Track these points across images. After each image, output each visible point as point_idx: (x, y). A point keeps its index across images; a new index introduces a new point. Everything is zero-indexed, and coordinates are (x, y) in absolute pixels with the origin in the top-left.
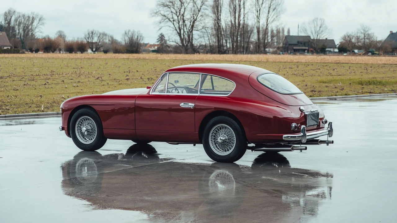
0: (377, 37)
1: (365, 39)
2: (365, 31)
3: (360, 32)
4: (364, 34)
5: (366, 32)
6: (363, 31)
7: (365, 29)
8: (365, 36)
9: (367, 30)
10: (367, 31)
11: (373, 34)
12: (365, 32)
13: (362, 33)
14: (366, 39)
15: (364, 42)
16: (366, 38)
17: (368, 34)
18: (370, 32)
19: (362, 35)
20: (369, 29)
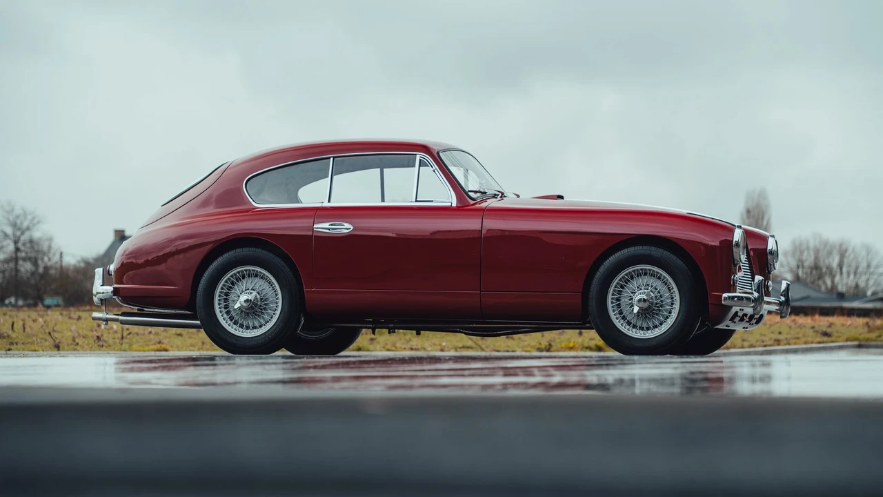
0: (61, 253)
1: (16, 259)
2: (19, 229)
4: (16, 242)
5: (23, 233)
6: (9, 230)
7: (18, 222)
8: (17, 250)
9: (26, 224)
10: (28, 228)
11: (50, 239)
12: (18, 233)
13: (6, 235)
14: (21, 262)
15: (17, 271)
16: (20, 255)
17: (31, 241)
18: (36, 234)
19: (8, 245)
20: (36, 221)
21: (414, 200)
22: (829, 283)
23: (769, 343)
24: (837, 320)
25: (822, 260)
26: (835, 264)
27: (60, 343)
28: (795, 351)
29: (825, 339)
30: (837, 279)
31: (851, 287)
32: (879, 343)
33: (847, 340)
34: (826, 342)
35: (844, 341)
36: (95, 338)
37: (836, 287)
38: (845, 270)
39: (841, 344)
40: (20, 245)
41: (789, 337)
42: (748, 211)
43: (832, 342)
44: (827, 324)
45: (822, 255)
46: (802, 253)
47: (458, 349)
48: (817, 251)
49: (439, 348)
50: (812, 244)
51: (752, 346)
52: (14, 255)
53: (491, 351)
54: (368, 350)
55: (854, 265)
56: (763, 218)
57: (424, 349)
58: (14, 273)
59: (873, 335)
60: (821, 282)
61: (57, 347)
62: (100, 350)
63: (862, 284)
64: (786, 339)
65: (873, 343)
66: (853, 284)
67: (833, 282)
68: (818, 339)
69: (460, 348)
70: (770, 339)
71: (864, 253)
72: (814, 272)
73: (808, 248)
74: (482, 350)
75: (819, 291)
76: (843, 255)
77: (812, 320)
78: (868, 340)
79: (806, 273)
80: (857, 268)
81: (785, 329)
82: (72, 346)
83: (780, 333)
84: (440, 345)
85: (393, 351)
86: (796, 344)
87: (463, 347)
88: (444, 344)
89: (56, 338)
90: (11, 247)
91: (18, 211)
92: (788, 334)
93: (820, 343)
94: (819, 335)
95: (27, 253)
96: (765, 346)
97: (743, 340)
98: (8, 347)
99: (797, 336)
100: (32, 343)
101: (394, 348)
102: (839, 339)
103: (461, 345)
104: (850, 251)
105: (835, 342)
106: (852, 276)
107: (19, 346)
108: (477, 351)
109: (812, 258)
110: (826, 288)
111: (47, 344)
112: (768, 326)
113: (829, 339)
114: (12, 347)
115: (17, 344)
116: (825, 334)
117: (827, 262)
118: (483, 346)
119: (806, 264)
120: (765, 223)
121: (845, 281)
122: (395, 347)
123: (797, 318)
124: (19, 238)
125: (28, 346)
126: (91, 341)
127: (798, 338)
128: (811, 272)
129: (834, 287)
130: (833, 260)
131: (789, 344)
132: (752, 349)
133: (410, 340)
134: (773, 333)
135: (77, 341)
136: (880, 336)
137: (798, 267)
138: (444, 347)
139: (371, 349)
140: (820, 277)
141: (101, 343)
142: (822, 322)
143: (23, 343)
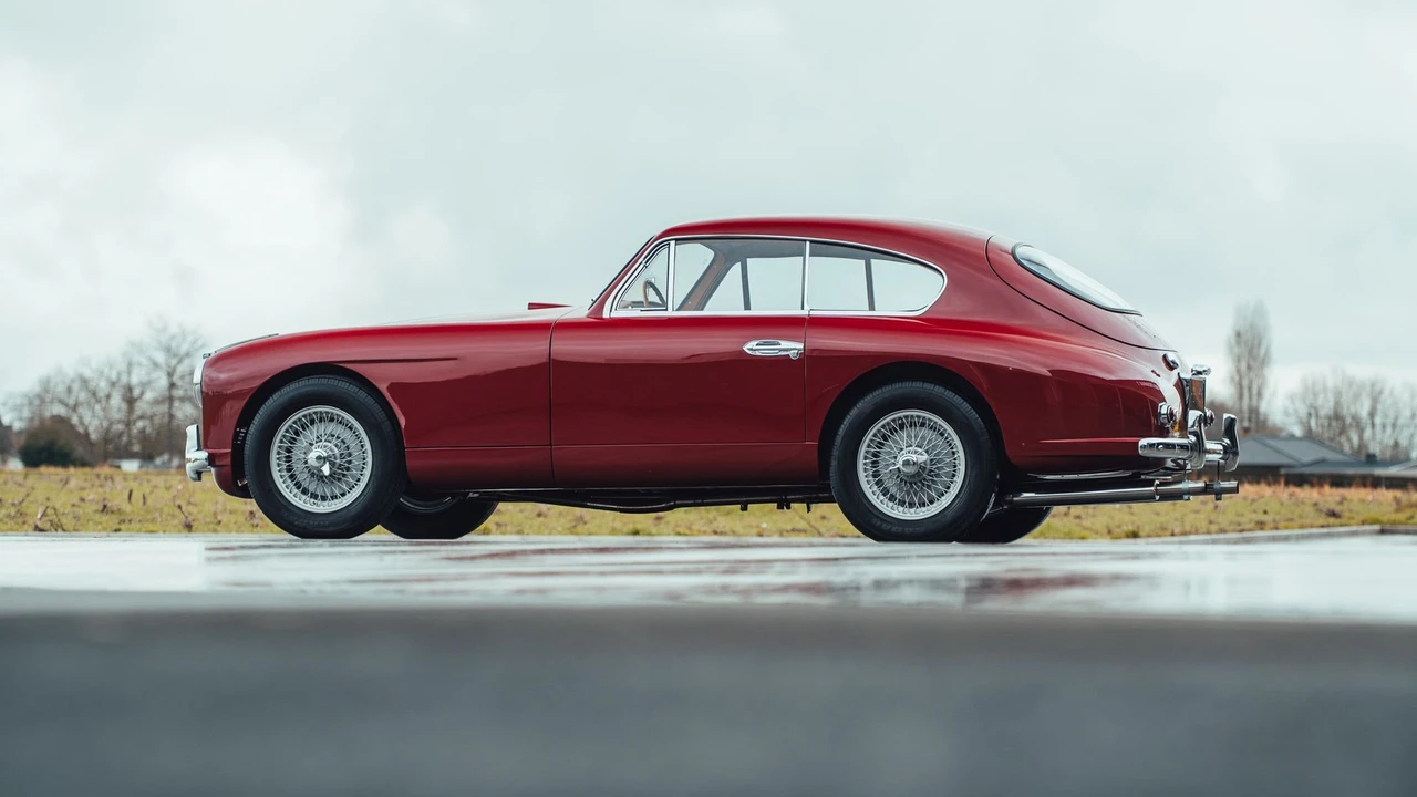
1: (171, 399)
2: (175, 355)
3: (144, 361)
4: (170, 375)
5: (180, 362)
6: (160, 357)
7: (174, 345)
8: (172, 385)
9: (184, 348)
10: (188, 355)
12: (174, 362)
13: (156, 365)
14: (177, 404)
15: (171, 416)
16: (178, 393)
19: (159, 378)
20: (200, 343)
22: (1355, 439)
23: (1247, 527)
24: (1355, 494)
25: (1345, 407)
26: (1364, 414)
27: (193, 520)
28: (1286, 539)
29: (1332, 520)
30: (1368, 433)
31: (1387, 446)
32: (1410, 528)
33: (1363, 523)
34: (1333, 526)
35: (1358, 524)
36: (247, 514)
37: (1366, 447)
38: (1378, 420)
39: (1354, 528)
40: (176, 378)
41: (1277, 518)
42: (1238, 335)
43: (1341, 525)
44: (1338, 499)
45: (1346, 398)
46: (1315, 395)
47: (785, 534)
48: (1338, 394)
49: (755, 531)
50: (1330, 384)
51: (1223, 531)
52: (167, 393)
53: (832, 536)
54: (650, 534)
55: (1392, 415)
56: (1259, 345)
57: (734, 533)
58: (166, 420)
59: (1401, 516)
60: (1343, 439)
61: (189, 527)
62: (252, 532)
63: (1404, 442)
64: (1274, 521)
65: (1402, 528)
66: (1391, 442)
67: (1361, 438)
68: (1321, 521)
69: (788, 532)
70: (1251, 521)
71: (1406, 397)
72: (1334, 424)
73: (1325, 389)
74: (820, 534)
75: (1342, 452)
76: (1375, 400)
77: (1319, 493)
78: (1394, 523)
79: (1322, 426)
80: (1396, 418)
81: (1273, 506)
82: (211, 526)
83: (1265, 512)
84: (758, 526)
85: (686, 535)
86: (1287, 528)
87: (793, 530)
88: (764, 525)
89: (190, 514)
90: (163, 382)
91: (174, 329)
92: (1278, 513)
93: (1322, 526)
94: (1323, 515)
95: (186, 390)
96: (1242, 531)
97: (1211, 522)
98: (117, 527)
99: (1290, 516)
100: (153, 521)
101: (687, 532)
102: (1353, 522)
103: (789, 528)
104: (1387, 392)
105: (1346, 525)
106: (1389, 430)
107: (133, 525)
108: (813, 536)
109: (1331, 404)
110: (1352, 447)
111: (176, 522)
112: (1249, 501)
113: (1338, 521)
114: (123, 527)
115: (130, 521)
116: (1333, 514)
117: (1353, 410)
118: (822, 530)
119: (1323, 413)
120: (1262, 351)
121: (1378, 437)
122: (690, 529)
123: (1297, 491)
124: (174, 370)
125: (146, 525)
126: (241, 519)
127: (1292, 520)
128: (1330, 425)
129: (1362, 445)
130: (1362, 407)
131: (1276, 528)
132: (1222, 536)
133: (715, 519)
134: (1255, 512)
135: (219, 518)
136: (1411, 517)
137: (1310, 415)
138: (764, 529)
139: (654, 532)
140: (1343, 431)
141: (255, 522)
142: (1330, 496)
143: (140, 521)
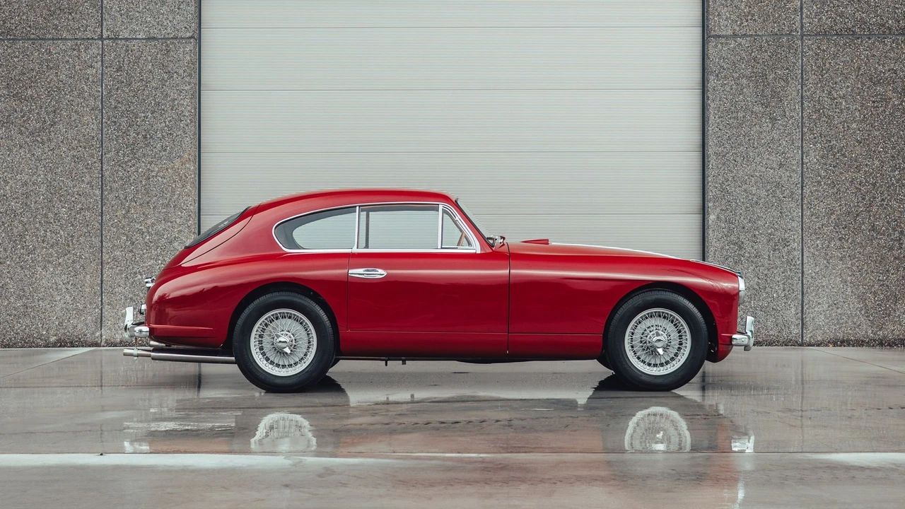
21: (439, 247)
